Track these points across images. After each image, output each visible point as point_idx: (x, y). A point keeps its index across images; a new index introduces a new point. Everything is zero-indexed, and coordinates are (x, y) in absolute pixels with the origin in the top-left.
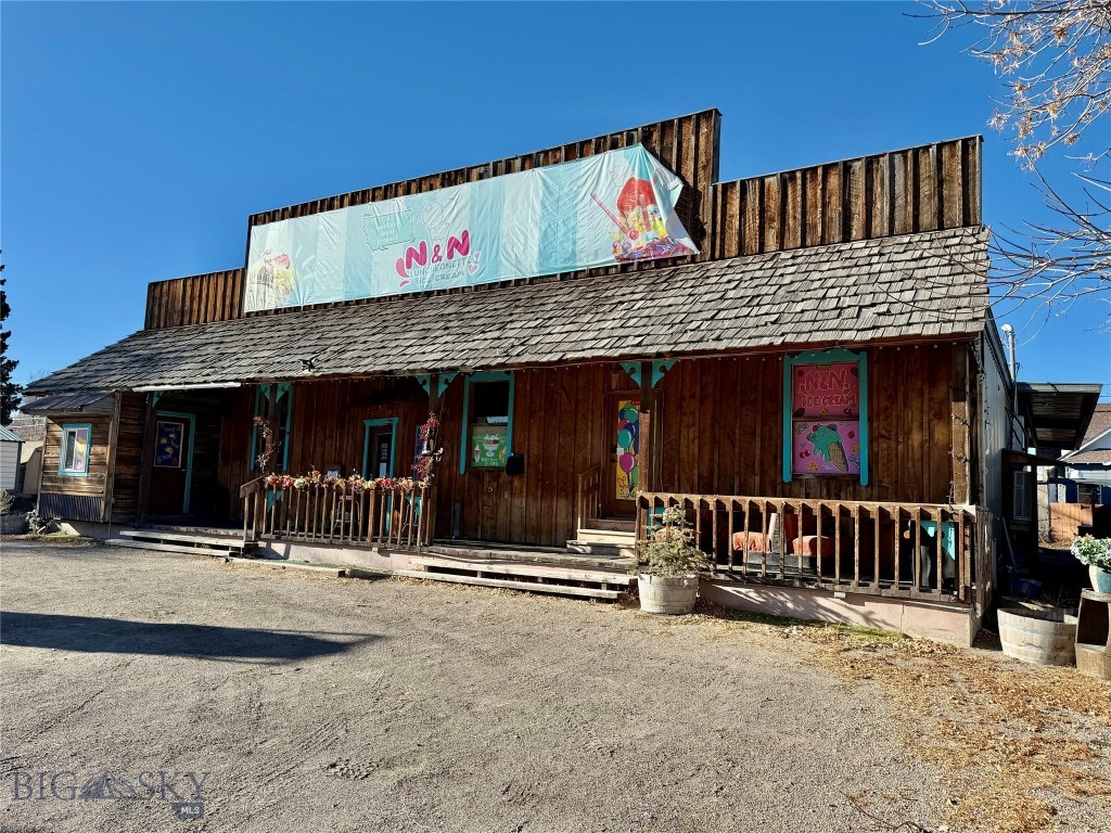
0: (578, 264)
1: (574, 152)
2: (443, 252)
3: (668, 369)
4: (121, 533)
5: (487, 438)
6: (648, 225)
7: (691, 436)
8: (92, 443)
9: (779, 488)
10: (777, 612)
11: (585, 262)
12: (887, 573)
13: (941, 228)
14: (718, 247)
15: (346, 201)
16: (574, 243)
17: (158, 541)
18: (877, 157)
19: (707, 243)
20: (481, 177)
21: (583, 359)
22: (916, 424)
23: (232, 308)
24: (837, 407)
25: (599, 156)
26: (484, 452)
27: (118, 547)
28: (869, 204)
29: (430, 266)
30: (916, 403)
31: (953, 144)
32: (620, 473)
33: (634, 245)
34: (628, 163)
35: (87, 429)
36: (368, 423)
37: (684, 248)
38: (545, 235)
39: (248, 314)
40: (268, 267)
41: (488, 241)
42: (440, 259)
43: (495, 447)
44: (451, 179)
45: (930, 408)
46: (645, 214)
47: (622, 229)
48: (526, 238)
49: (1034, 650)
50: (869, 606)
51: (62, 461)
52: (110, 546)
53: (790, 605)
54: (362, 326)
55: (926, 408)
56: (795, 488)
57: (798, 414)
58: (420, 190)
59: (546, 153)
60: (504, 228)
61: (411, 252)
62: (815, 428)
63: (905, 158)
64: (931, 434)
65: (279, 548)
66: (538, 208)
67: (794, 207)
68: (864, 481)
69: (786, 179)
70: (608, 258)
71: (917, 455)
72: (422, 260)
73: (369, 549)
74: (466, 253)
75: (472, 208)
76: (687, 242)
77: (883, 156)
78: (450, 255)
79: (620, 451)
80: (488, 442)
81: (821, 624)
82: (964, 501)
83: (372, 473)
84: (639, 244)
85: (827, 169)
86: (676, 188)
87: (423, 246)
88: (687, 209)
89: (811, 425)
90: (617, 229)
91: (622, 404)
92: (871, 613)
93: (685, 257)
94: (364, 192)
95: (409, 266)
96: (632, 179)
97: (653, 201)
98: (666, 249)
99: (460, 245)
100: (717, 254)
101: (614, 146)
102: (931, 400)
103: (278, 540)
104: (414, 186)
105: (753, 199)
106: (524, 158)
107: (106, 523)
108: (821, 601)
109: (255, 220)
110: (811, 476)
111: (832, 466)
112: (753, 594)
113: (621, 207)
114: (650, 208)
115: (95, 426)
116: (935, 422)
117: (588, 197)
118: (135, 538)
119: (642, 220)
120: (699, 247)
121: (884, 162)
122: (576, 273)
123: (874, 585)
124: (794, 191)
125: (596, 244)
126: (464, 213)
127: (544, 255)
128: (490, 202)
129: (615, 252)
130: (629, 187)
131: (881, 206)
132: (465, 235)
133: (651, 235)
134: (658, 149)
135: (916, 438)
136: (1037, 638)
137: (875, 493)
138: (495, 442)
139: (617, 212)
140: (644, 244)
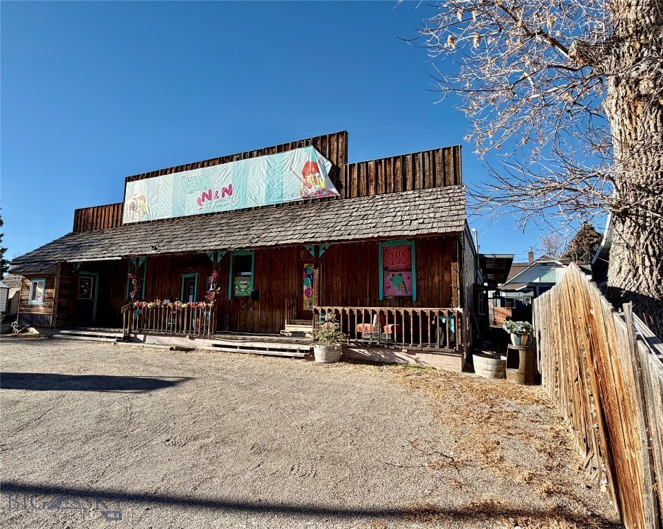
0: (284, 200)
1: (281, 149)
2: (220, 194)
3: (327, 248)
4: (61, 332)
5: (241, 282)
6: (316, 182)
7: (338, 280)
8: (46, 288)
9: (378, 303)
10: (377, 360)
11: (287, 199)
12: (425, 340)
13: (445, 185)
14: (348, 193)
15: (173, 170)
16: (282, 190)
17: (80, 335)
18: (417, 154)
19: (343, 191)
20: (238, 159)
21: (287, 244)
22: (436, 273)
23: (117, 222)
24: (402, 266)
25: (294, 150)
26: (240, 289)
27: (59, 339)
28: (414, 174)
29: (214, 201)
30: (436, 263)
31: (449, 148)
32: (305, 298)
33: (310, 191)
34: (307, 154)
35: (43, 281)
36: (184, 276)
37: (333, 193)
38: (268, 187)
39: (125, 225)
40: (135, 202)
41: (241, 190)
42: (218, 197)
43: (245, 286)
44: (223, 160)
45: (442, 265)
46: (315, 177)
47: (304, 184)
48: (259, 188)
49: (489, 372)
50: (418, 355)
51: (30, 297)
52: (55, 338)
53: (383, 356)
54: (180, 229)
55: (440, 266)
56: (385, 303)
57: (385, 269)
58: (208, 165)
59: (268, 149)
60: (249, 183)
61: (204, 195)
62: (393, 275)
63: (429, 154)
64: (443, 277)
65: (141, 337)
66: (265, 174)
67: (381, 176)
68: (414, 299)
69: (378, 163)
70: (298, 197)
71: (437, 286)
72: (209, 197)
73: (185, 336)
74: (231, 195)
75: (233, 174)
76: (334, 190)
77: (419, 153)
78: (223, 196)
79: (305, 287)
80: (242, 284)
81: (396, 364)
82: (457, 306)
83: (186, 300)
84: (312, 191)
85: (396, 158)
86: (328, 165)
87: (210, 191)
88: (334, 175)
89: (391, 273)
90: (302, 184)
91: (306, 265)
92: (418, 358)
93: (333, 197)
94: (182, 166)
95: (203, 201)
96: (308, 161)
97: (318, 171)
98: (325, 193)
99: (228, 191)
100: (348, 196)
101: (300, 146)
102: (442, 262)
103: (140, 333)
104: (206, 164)
105: (363, 171)
106: (258, 151)
107: (53, 327)
108: (396, 354)
109: (129, 179)
110: (391, 297)
111: (400, 293)
112: (366, 352)
113: (304, 174)
114: (317, 174)
115: (47, 279)
116: (444, 271)
117: (288, 169)
118: (68, 334)
119: (313, 180)
120: (340, 193)
121: (420, 156)
122: (283, 204)
123: (419, 346)
124: (381, 168)
125: (293, 190)
126: (229, 176)
127: (268, 196)
128: (242, 171)
129: (301, 194)
130: (307, 164)
131: (419, 175)
132: (230, 186)
133: (318, 187)
134: (320, 148)
135: (436, 279)
136: (490, 367)
137: (419, 304)
138: (245, 284)
139: (302, 176)
140: (315, 191)
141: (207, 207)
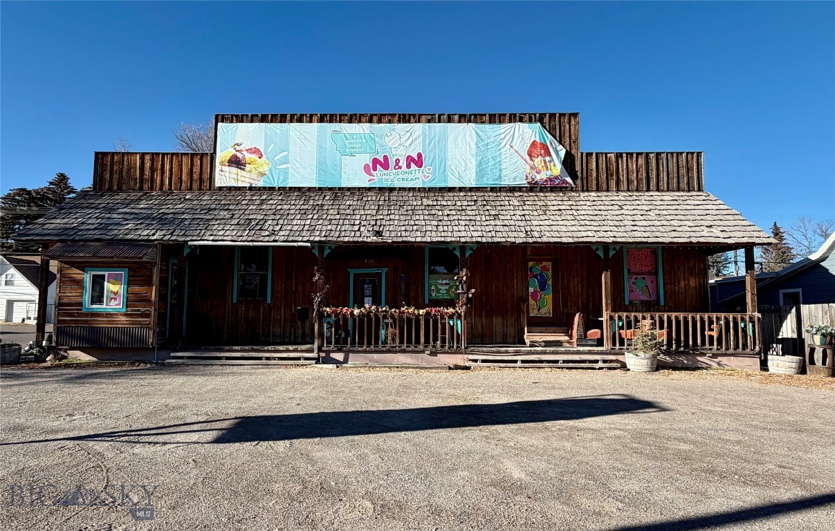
0: (502, 183)
1: (495, 119)
2: (403, 163)
4: (172, 354)
5: (440, 281)
6: (547, 167)
7: (576, 282)
8: (129, 284)
9: (623, 308)
10: (680, 366)
11: (507, 182)
13: (689, 191)
14: (585, 185)
15: (315, 118)
16: (500, 171)
18: (661, 153)
19: (579, 182)
20: (429, 121)
22: (682, 277)
24: (647, 269)
25: (512, 124)
26: (438, 291)
27: (171, 365)
28: (658, 175)
30: (682, 268)
31: (693, 153)
32: (531, 302)
33: (538, 177)
34: (529, 132)
35: (123, 273)
36: (352, 272)
37: (567, 183)
38: (480, 165)
39: (220, 188)
40: (239, 155)
41: (437, 161)
42: (400, 168)
43: (447, 287)
44: (405, 119)
45: (688, 270)
46: (545, 161)
47: (532, 168)
48: (466, 163)
51: (87, 298)
53: (685, 362)
55: (686, 270)
56: (630, 308)
57: (629, 271)
58: (380, 121)
59: (475, 115)
60: (450, 155)
62: (636, 279)
63: (673, 156)
64: (689, 283)
65: (339, 356)
66: (474, 147)
67: (623, 171)
68: (662, 303)
69: (619, 156)
70: (523, 182)
71: (683, 291)
73: (423, 352)
74: (420, 166)
75: (424, 140)
76: (569, 180)
77: (663, 153)
78: (408, 166)
79: (531, 290)
80: (442, 284)
81: (698, 368)
84: (542, 176)
85: (638, 154)
86: (563, 153)
87: (386, 158)
88: (568, 162)
89: (634, 277)
90: (528, 167)
91: (530, 264)
92: (720, 361)
93: (567, 187)
94: (331, 116)
95: (375, 169)
96: (535, 141)
97: (549, 155)
98: (557, 182)
100: (585, 188)
101: (521, 120)
102: (688, 267)
103: (339, 350)
104: (375, 118)
105: (602, 160)
106: (460, 116)
107: (153, 349)
108: (699, 358)
109: (221, 118)
110: (638, 302)
111: (644, 297)
113: (530, 155)
114: (548, 159)
115: (130, 269)
116: (690, 276)
117: (508, 146)
119: (543, 164)
120: (575, 184)
121: (664, 156)
122: (501, 188)
124: (622, 163)
125: (516, 170)
126: (417, 142)
127: (480, 172)
128: (437, 139)
129: (527, 179)
130: (534, 144)
131: (664, 176)
132: (420, 155)
133: (549, 173)
134: (547, 127)
135: (682, 284)
137: (667, 308)
138: (446, 284)
139: (528, 158)
140: (545, 177)
141: (383, 178)
